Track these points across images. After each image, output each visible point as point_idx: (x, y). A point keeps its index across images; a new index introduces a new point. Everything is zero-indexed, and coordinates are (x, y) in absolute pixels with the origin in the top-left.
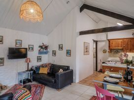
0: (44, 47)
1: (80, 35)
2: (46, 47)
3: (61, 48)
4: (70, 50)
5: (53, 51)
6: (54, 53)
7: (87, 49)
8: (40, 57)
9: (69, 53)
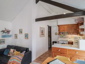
0: (6, 31)
1: (36, 21)
2: (8, 32)
3: (21, 32)
4: (28, 34)
5: (15, 35)
6: (16, 36)
7: (42, 32)
8: (3, 40)
9: (27, 36)
